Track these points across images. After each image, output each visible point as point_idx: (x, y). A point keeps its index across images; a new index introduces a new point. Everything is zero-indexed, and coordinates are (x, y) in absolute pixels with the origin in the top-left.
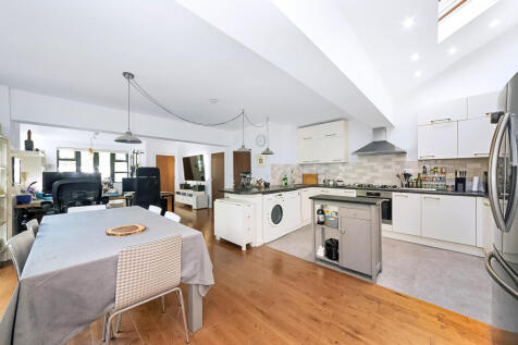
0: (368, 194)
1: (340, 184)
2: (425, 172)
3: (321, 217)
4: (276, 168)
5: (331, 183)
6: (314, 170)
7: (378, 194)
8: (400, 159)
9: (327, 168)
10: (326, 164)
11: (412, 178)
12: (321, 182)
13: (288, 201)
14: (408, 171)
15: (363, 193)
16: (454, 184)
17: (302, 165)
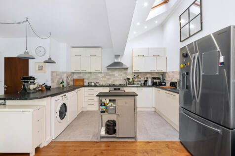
0: (115, 89)
1: (98, 84)
2: (135, 78)
3: (104, 108)
4: (54, 74)
5: (93, 84)
6: (81, 76)
7: (119, 89)
8: (125, 71)
9: (89, 75)
10: (90, 73)
11: (130, 80)
12: (86, 84)
13: (70, 98)
14: (129, 77)
15: (112, 89)
16: (144, 82)
17: (73, 73)
